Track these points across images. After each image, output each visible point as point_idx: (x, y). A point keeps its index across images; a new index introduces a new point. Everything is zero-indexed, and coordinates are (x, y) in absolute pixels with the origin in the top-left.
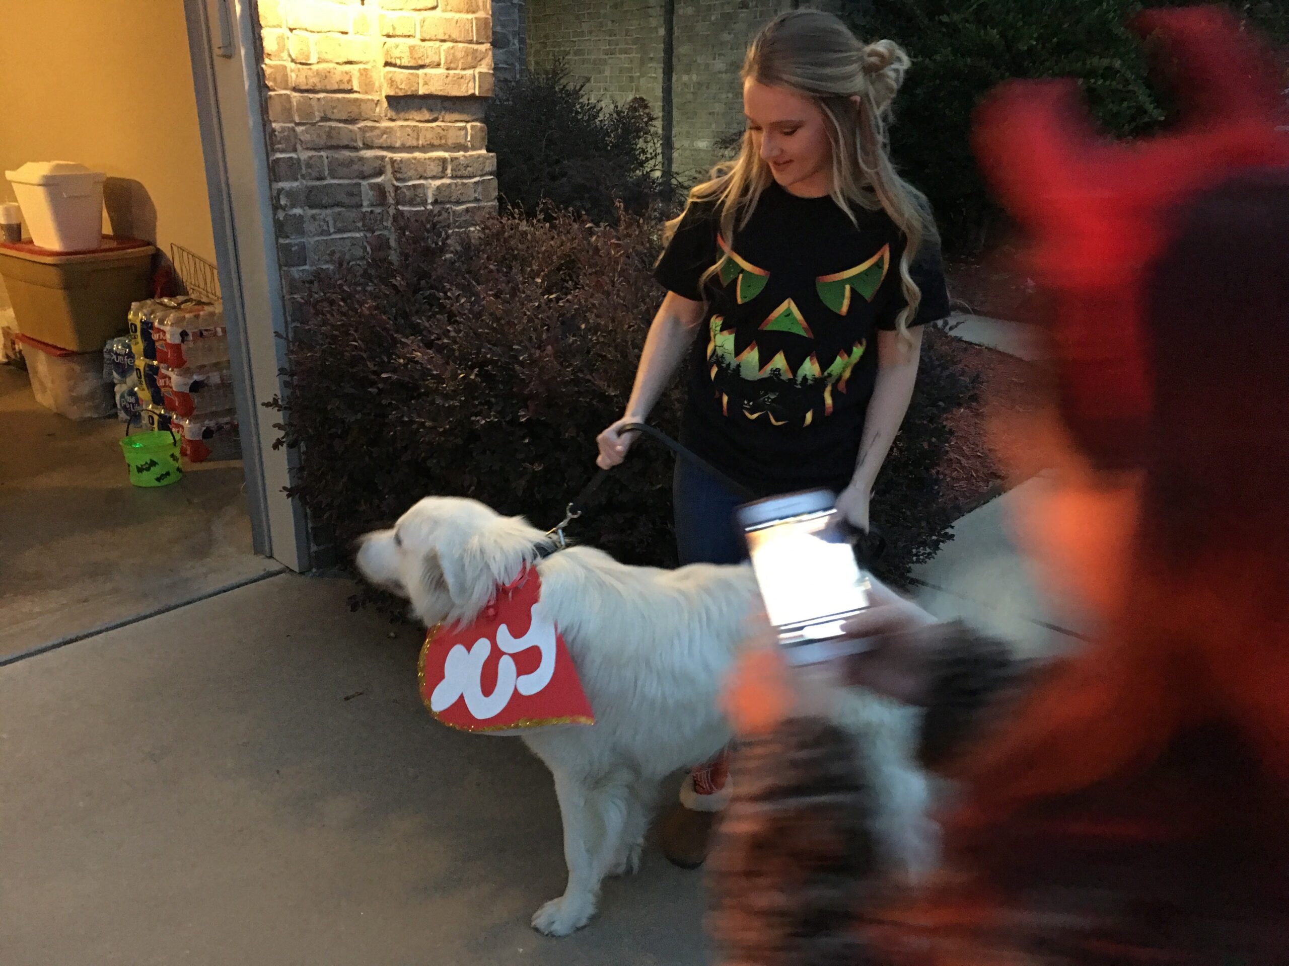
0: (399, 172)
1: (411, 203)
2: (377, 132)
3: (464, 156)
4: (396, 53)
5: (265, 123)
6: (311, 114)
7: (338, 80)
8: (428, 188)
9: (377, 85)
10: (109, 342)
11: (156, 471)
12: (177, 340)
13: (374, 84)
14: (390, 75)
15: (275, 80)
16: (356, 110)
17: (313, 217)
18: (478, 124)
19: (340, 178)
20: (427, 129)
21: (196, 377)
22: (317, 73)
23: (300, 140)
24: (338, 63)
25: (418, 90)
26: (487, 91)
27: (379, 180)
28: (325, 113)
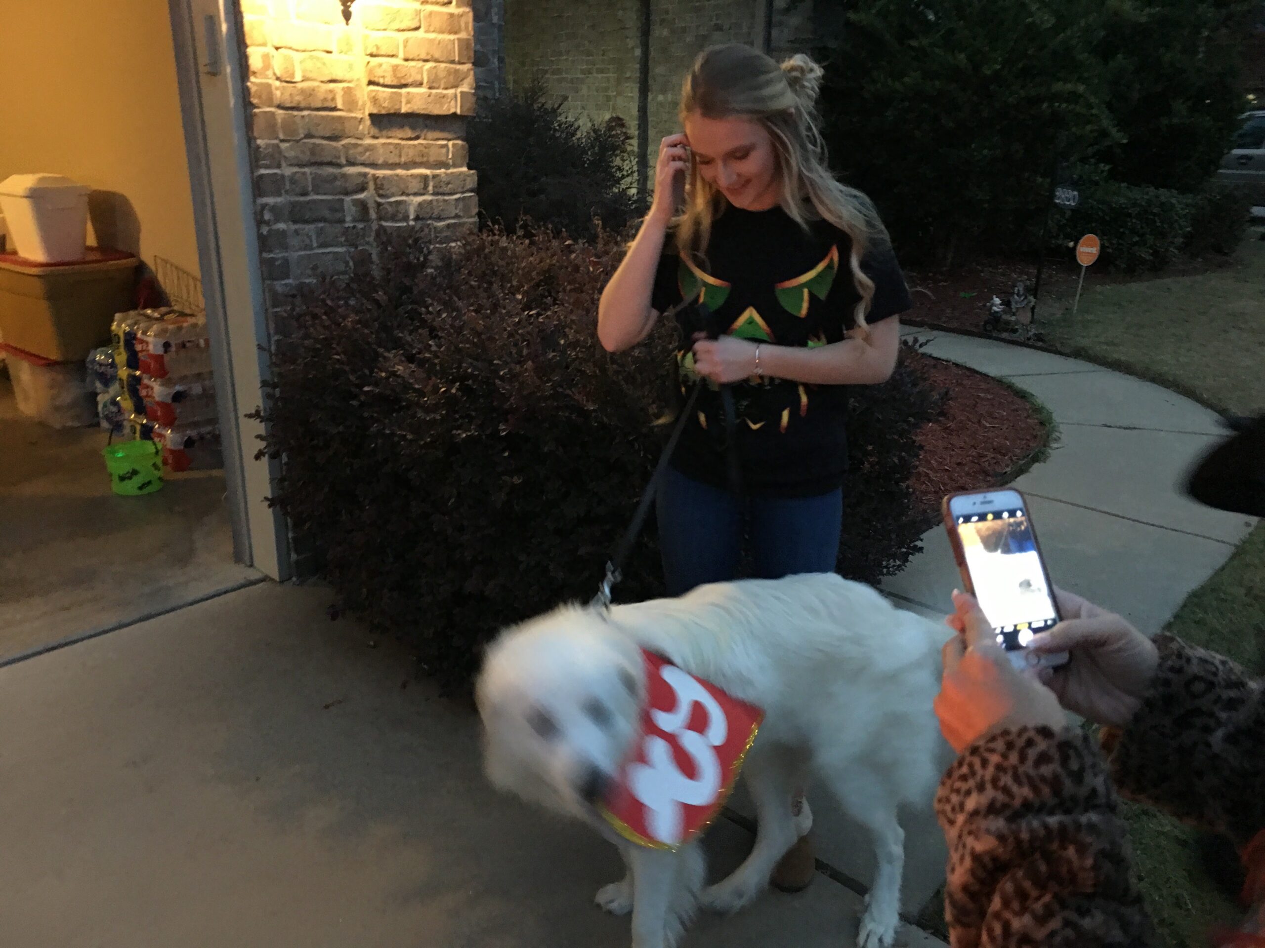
0: (382, 189)
1: (393, 218)
2: (360, 149)
3: (446, 174)
4: (379, 72)
5: (250, 139)
6: (296, 131)
7: (322, 98)
8: (409, 204)
9: (360, 103)
10: (92, 352)
11: (137, 480)
12: (160, 351)
13: (357, 103)
14: (374, 94)
15: (260, 97)
16: (340, 127)
17: (296, 232)
18: (459, 142)
19: (325, 194)
20: (409, 146)
21: (178, 388)
22: (302, 91)
23: (285, 157)
24: (322, 82)
25: (400, 109)
26: (469, 109)
27: (362, 196)
28: (309, 130)
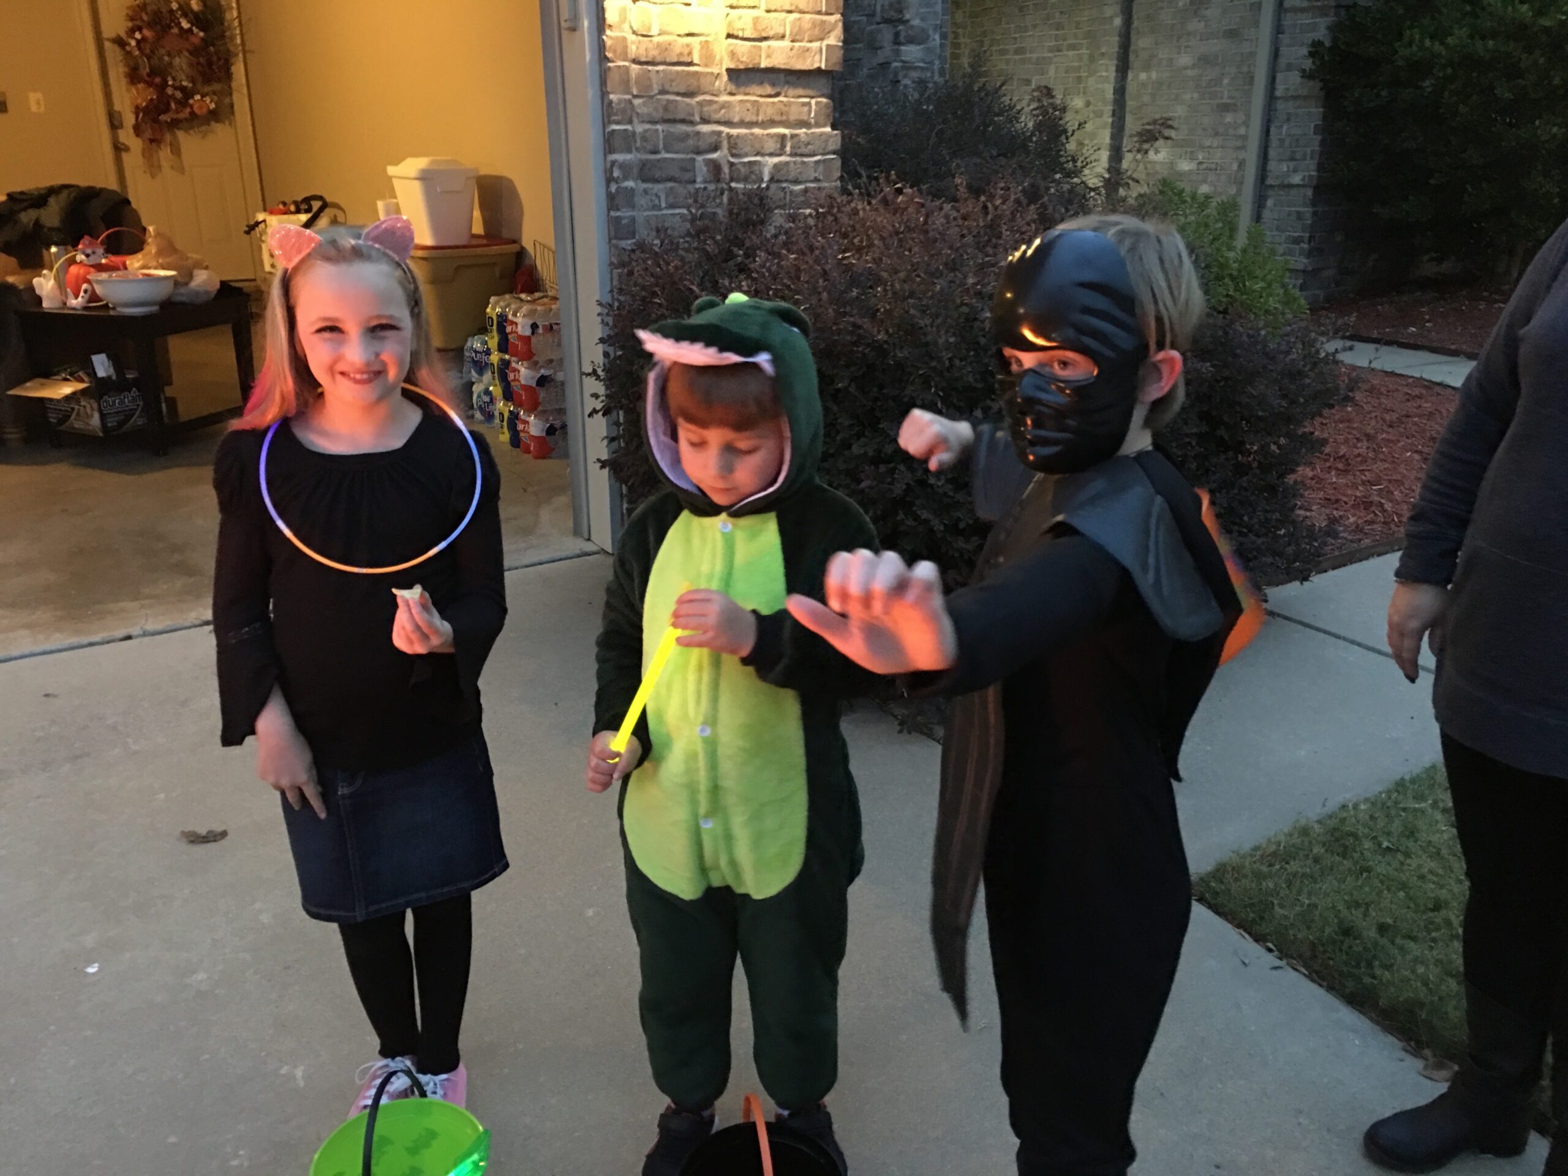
0: (735, 148)
1: (746, 180)
2: (715, 107)
3: (806, 133)
4: (738, 25)
5: (604, 94)
6: (650, 86)
7: (678, 52)
8: (764, 165)
9: (718, 58)
10: (470, 339)
12: (528, 332)
13: (715, 57)
14: (731, 48)
16: (695, 83)
17: (646, 192)
18: (824, 100)
19: (676, 152)
20: (768, 104)
21: (543, 371)
22: (658, 46)
23: (638, 114)
24: (679, 35)
25: (760, 63)
26: (835, 64)
27: (714, 156)
28: (663, 85)
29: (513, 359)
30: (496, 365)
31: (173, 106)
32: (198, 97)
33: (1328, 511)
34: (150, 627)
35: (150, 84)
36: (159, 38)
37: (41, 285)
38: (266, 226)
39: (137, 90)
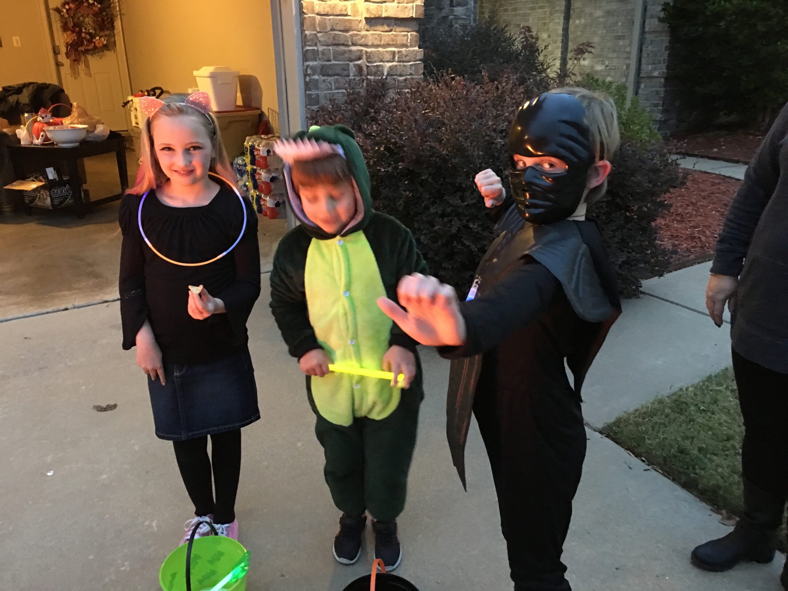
0: (370, 58)
1: (375, 74)
2: (359, 37)
3: (405, 50)
5: (302, 31)
6: (326, 27)
7: (340, 9)
8: (384, 67)
9: (360, 12)
10: (236, 159)
12: (265, 154)
13: (358, 11)
14: (367, 7)
16: (349, 25)
17: (324, 81)
18: (415, 33)
19: (339, 61)
20: (386, 36)
21: (273, 175)
22: (330, 6)
23: (320, 41)
24: (340, 1)
25: (382, 15)
26: (420, 15)
27: (359, 62)
28: (332, 26)
29: (258, 168)
30: (249, 171)
31: (85, 43)
32: (98, 38)
33: (672, 241)
34: (77, 304)
35: (73, 32)
36: (77, 8)
37: (20, 133)
38: (133, 103)
39: (67, 34)
